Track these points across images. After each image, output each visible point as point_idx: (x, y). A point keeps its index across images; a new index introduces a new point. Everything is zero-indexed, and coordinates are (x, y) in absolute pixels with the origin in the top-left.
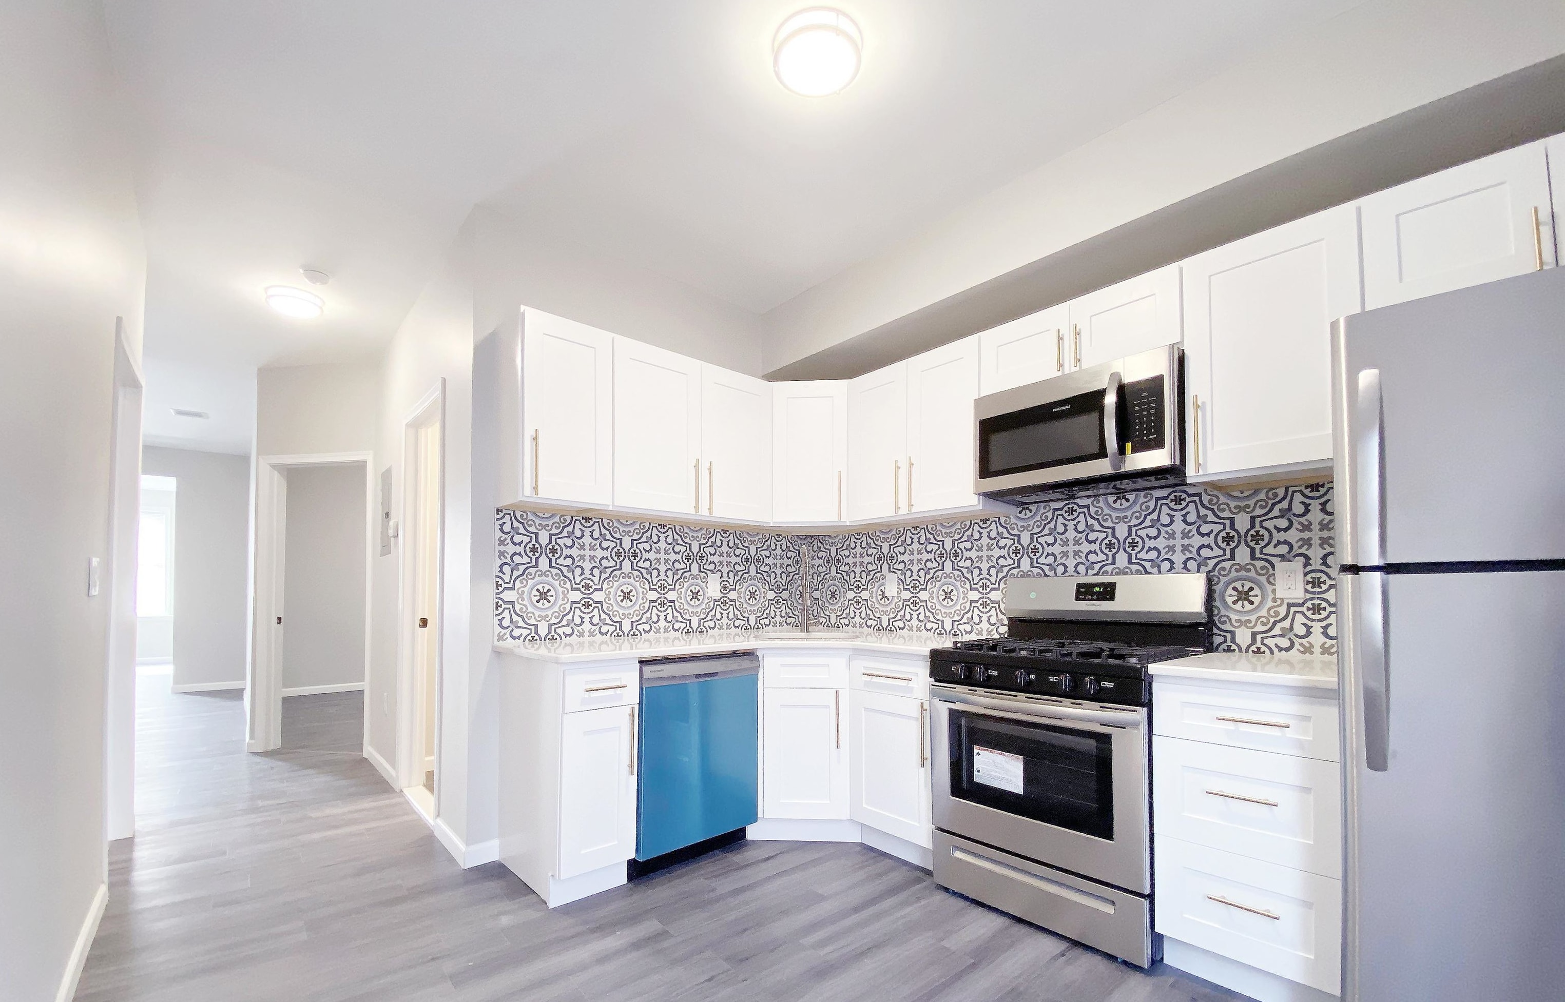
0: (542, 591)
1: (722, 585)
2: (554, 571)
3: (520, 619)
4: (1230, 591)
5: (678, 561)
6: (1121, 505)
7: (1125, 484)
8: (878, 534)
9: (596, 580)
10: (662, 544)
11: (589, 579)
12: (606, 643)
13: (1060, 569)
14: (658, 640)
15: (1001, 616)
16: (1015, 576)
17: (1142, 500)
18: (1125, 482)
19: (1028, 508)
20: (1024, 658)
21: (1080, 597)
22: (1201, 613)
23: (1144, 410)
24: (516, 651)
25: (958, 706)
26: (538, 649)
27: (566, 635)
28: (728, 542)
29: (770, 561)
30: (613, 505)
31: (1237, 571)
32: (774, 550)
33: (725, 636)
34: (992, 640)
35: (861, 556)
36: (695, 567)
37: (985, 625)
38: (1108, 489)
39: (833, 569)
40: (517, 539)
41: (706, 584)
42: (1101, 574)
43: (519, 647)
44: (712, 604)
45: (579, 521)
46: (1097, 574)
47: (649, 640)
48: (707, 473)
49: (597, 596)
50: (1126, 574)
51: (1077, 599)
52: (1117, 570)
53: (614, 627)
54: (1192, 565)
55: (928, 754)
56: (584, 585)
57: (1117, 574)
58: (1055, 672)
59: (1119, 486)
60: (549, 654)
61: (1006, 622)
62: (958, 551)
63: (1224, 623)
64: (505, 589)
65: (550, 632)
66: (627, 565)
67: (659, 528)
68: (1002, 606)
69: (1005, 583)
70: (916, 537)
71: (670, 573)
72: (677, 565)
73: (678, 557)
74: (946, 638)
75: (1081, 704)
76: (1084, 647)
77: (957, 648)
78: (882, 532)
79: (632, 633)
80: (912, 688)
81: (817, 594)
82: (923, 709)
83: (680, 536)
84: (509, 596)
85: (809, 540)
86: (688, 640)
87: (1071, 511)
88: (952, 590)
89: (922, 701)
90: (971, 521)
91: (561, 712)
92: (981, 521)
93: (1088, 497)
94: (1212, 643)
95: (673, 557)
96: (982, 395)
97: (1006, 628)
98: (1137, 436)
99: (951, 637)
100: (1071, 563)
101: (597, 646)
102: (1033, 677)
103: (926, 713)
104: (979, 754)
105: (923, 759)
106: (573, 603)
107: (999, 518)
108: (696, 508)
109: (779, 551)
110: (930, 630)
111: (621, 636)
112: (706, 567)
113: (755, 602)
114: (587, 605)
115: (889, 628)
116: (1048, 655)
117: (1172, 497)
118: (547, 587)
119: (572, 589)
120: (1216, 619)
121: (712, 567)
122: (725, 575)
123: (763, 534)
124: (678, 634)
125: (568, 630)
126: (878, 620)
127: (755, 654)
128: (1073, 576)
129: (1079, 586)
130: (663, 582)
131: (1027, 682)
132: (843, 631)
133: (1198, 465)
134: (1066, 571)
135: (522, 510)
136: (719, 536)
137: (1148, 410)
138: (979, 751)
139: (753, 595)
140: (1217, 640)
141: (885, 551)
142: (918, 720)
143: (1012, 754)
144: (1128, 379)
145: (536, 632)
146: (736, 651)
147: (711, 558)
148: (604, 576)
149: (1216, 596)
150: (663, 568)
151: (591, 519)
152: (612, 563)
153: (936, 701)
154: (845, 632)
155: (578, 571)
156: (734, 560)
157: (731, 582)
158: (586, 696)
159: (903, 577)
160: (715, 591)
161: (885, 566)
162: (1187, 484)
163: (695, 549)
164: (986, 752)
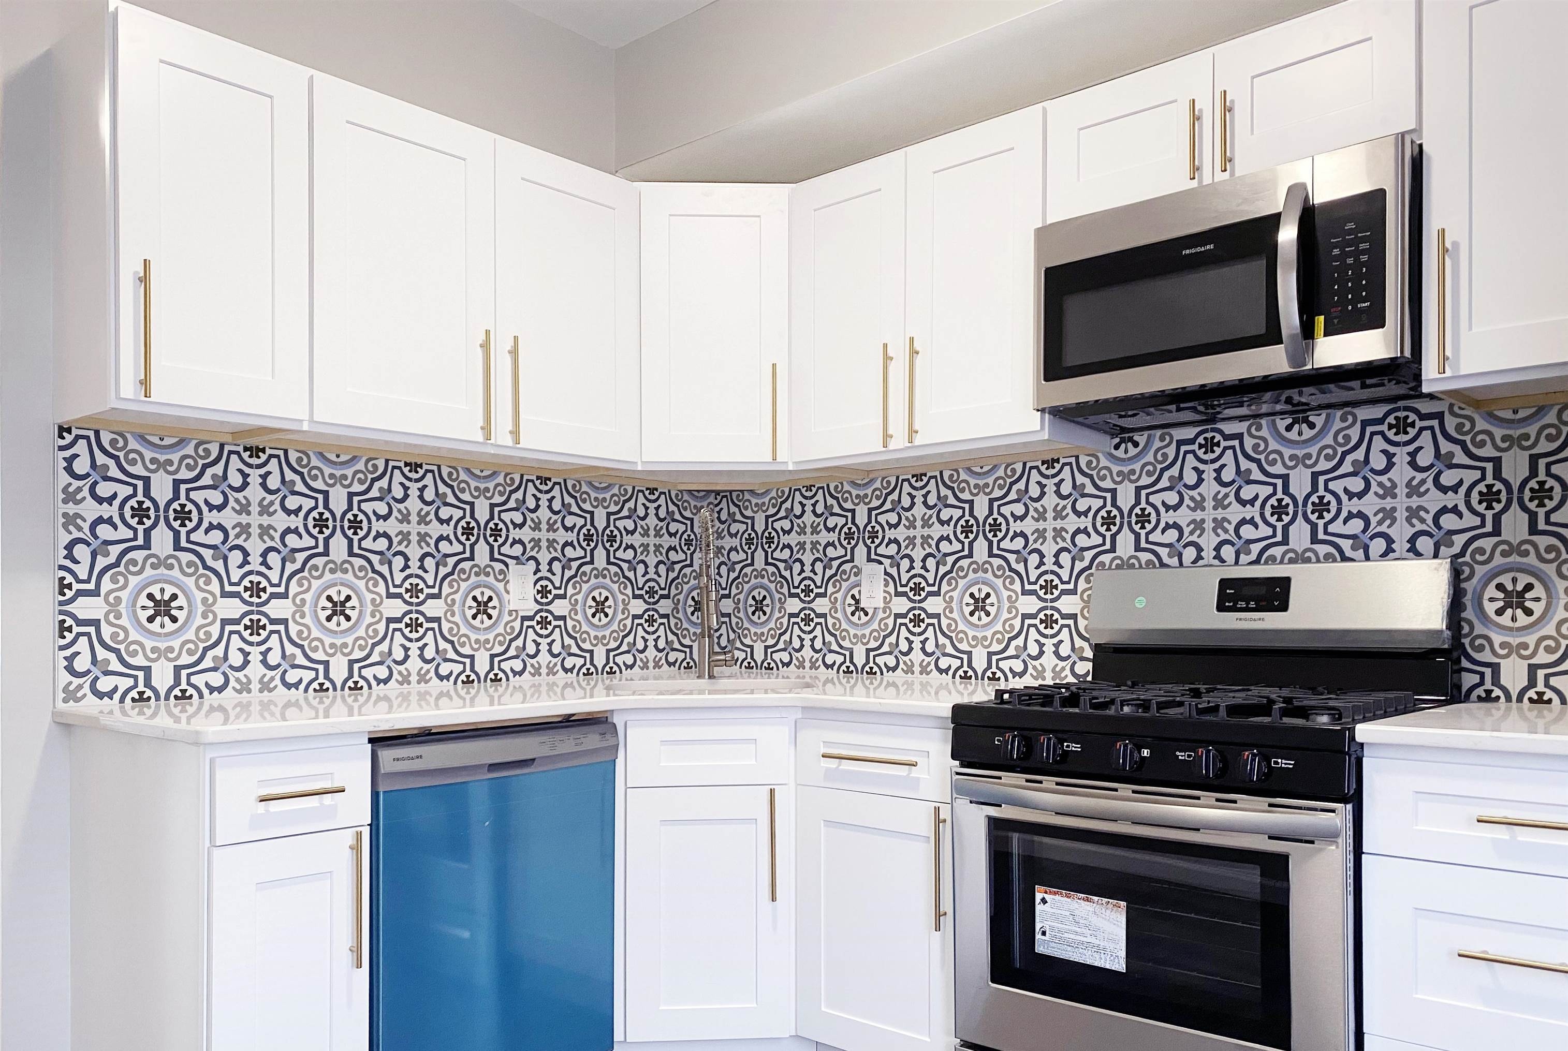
0: (158, 597)
1: (538, 587)
2: (185, 557)
3: (112, 657)
4: (1491, 591)
5: (447, 538)
6: (1300, 434)
7: (1309, 395)
8: (847, 487)
9: (274, 576)
10: (413, 504)
11: (259, 573)
12: (296, 704)
13: (1189, 554)
14: (405, 698)
15: (1079, 643)
16: (1107, 568)
17: (1337, 425)
18: (1307, 390)
19: (1131, 440)
20: (1127, 718)
21: (1227, 604)
22: (1442, 631)
23: (1349, 254)
24: (105, 720)
25: (1007, 812)
26: (154, 715)
27: (212, 689)
28: (551, 500)
29: (636, 540)
30: (311, 421)
31: (1504, 554)
32: (643, 519)
33: (544, 688)
34: (1067, 686)
35: (815, 531)
36: (482, 550)
37: (1049, 660)
38: (1276, 403)
39: (760, 555)
40: (104, 490)
41: (506, 584)
42: (1262, 561)
43: (111, 712)
44: (517, 625)
45: (238, 453)
46: (1257, 562)
47: (386, 698)
48: (508, 360)
49: (277, 609)
50: (1308, 560)
51: (1221, 608)
52: (1292, 555)
53: (314, 673)
54: (1424, 544)
55: (947, 906)
56: (249, 585)
57: (1291, 561)
58: (1190, 744)
59: (1297, 398)
60: (176, 726)
61: (1089, 654)
62: (1000, 520)
63: (1480, 649)
64: (80, 593)
65: (177, 682)
66: (339, 546)
67: (406, 470)
68: (1082, 623)
69: (1088, 581)
70: (919, 494)
71: (429, 563)
72: (444, 547)
73: (447, 530)
74: (977, 684)
75: (1235, 802)
76: (1239, 697)
77: (1003, 702)
78: (853, 484)
79: (350, 683)
80: (918, 779)
81: (727, 606)
82: (938, 821)
83: (451, 487)
84: (86, 608)
85: (711, 499)
86: (468, 697)
87: (1210, 445)
88: (988, 595)
89: (937, 805)
90: (1025, 464)
91: (207, 844)
92: (1043, 463)
93: (1242, 418)
94: (1459, 687)
95: (436, 529)
96: (1049, 222)
97: (1089, 666)
98: (1336, 305)
99: (986, 684)
100: (1208, 541)
101: (277, 711)
102: (1146, 753)
103: (944, 827)
104: (1044, 901)
105: (939, 915)
106: (225, 622)
107: (1077, 457)
108: (487, 429)
109: (652, 521)
110: (946, 671)
111: (327, 689)
112: (506, 549)
113: (605, 620)
114: (255, 628)
115: (867, 669)
116: (1172, 711)
117: (1391, 419)
118: (170, 590)
119: (224, 594)
120: (1466, 641)
121: (517, 550)
122: (544, 567)
123: (621, 486)
124: (448, 685)
125: (216, 679)
126: (847, 653)
127: (609, 720)
128: (1211, 566)
129: (1224, 584)
130: (415, 581)
131: (1136, 762)
132: (778, 674)
133: (1444, 359)
134: (1199, 558)
135: (116, 429)
136: (531, 489)
137: (1357, 254)
138: (1046, 896)
139: (600, 607)
140: (1469, 680)
141: (861, 520)
142: (929, 842)
143: (1106, 900)
144: (1320, 197)
145: (148, 684)
146: (573, 715)
147: (515, 534)
148: (290, 568)
149: (1467, 600)
150: (414, 552)
151: (263, 451)
152: (308, 542)
153: (963, 804)
154: (783, 677)
155: (236, 557)
156: (562, 536)
157: (557, 580)
158: (259, 812)
159: (894, 571)
160: (523, 599)
161: (861, 551)
162: (1422, 396)
163: (482, 514)
164: (1057, 897)
